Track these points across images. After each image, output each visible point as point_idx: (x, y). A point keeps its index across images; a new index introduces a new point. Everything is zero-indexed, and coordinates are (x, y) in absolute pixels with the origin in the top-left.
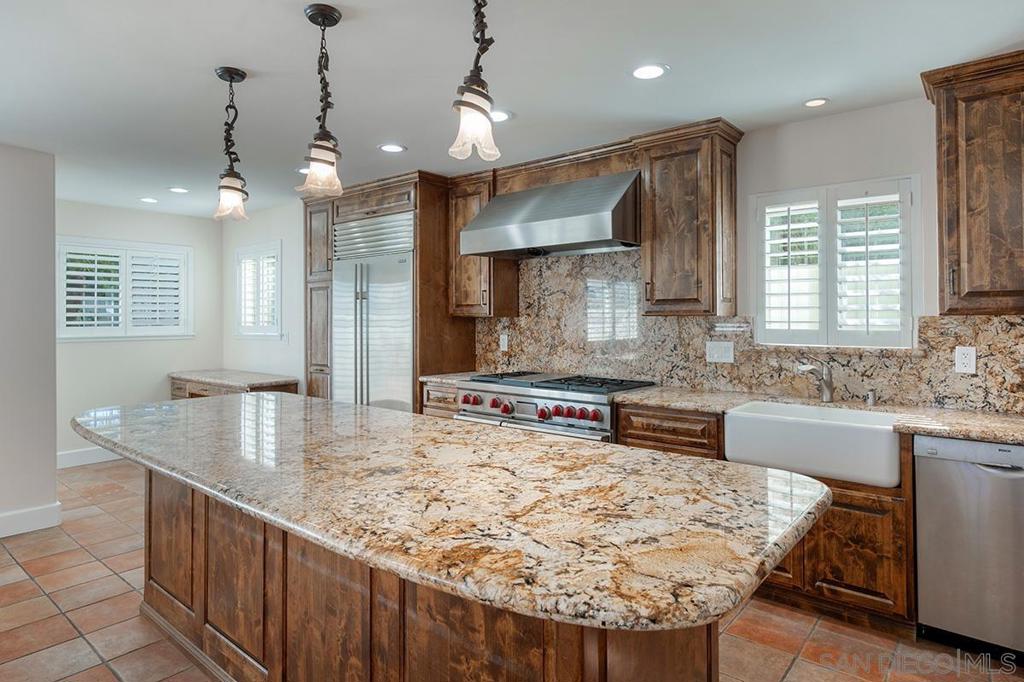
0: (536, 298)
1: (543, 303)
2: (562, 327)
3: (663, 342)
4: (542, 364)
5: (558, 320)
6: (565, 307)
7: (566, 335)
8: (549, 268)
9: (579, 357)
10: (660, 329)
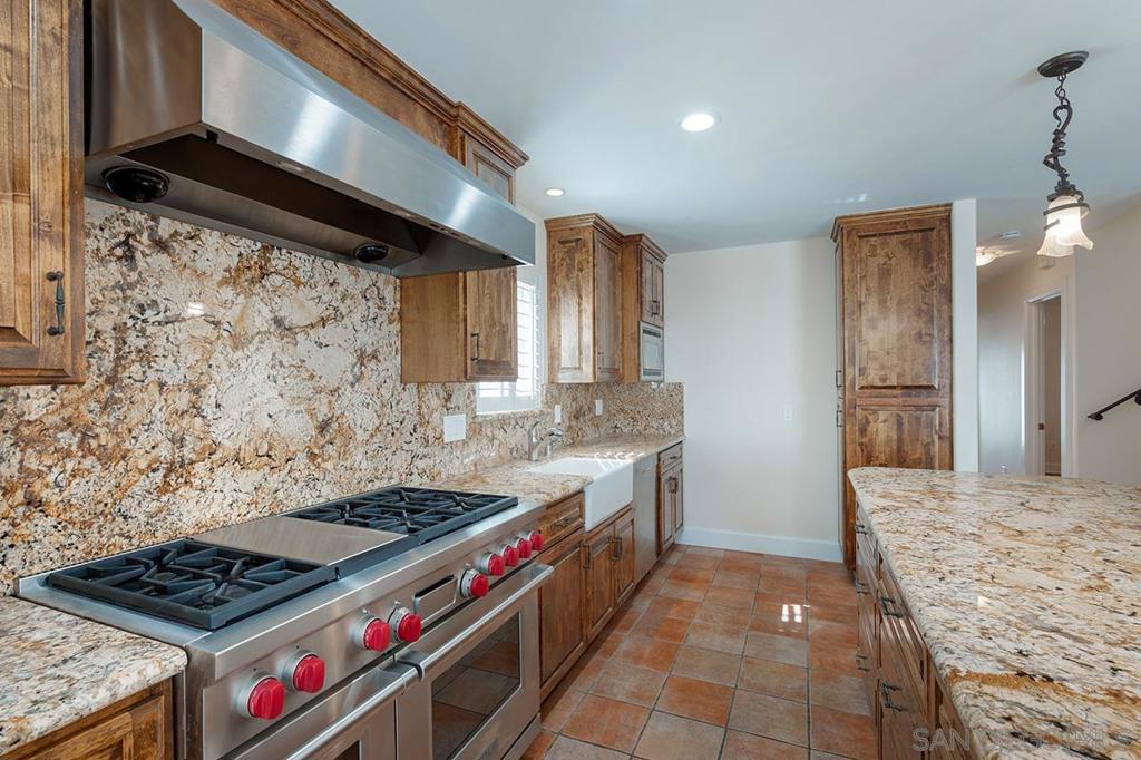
0: (104, 323)
1: (134, 341)
2: (209, 411)
3: (401, 423)
4: (132, 527)
5: (196, 391)
6: (217, 359)
7: (219, 431)
8: (161, 245)
9: (256, 476)
10: (397, 404)
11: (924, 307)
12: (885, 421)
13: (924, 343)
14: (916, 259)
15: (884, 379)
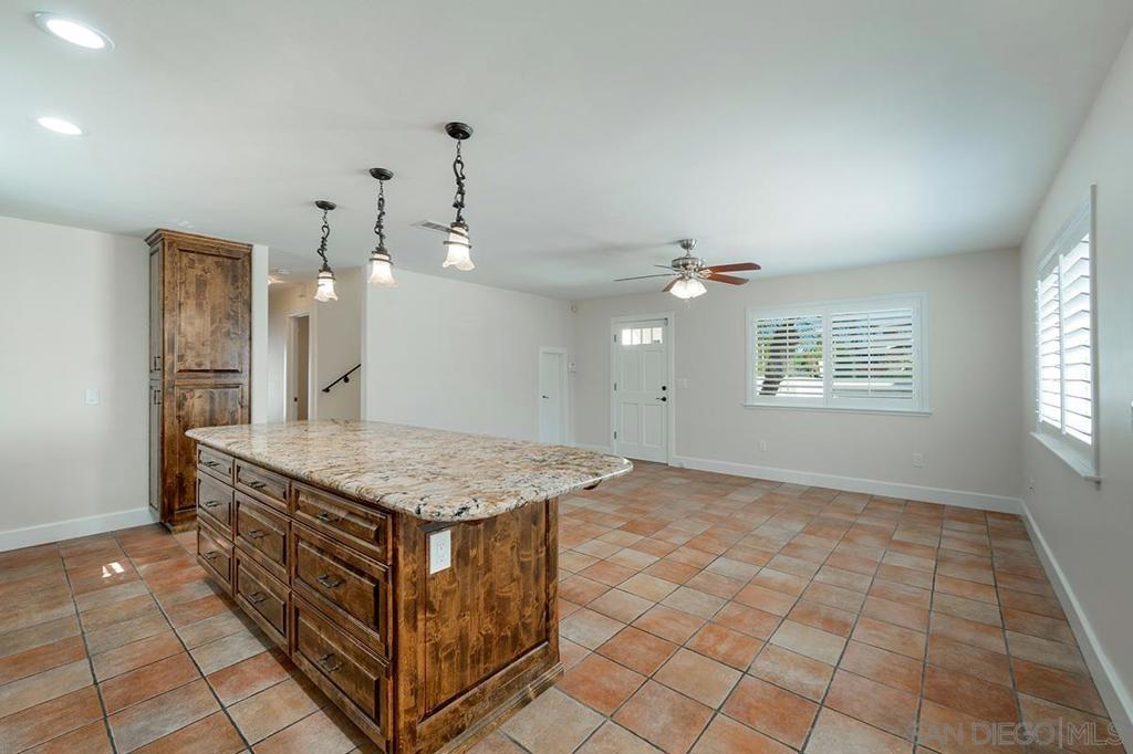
11: (232, 314)
12: (200, 397)
13: (232, 339)
14: (226, 276)
15: (199, 365)
